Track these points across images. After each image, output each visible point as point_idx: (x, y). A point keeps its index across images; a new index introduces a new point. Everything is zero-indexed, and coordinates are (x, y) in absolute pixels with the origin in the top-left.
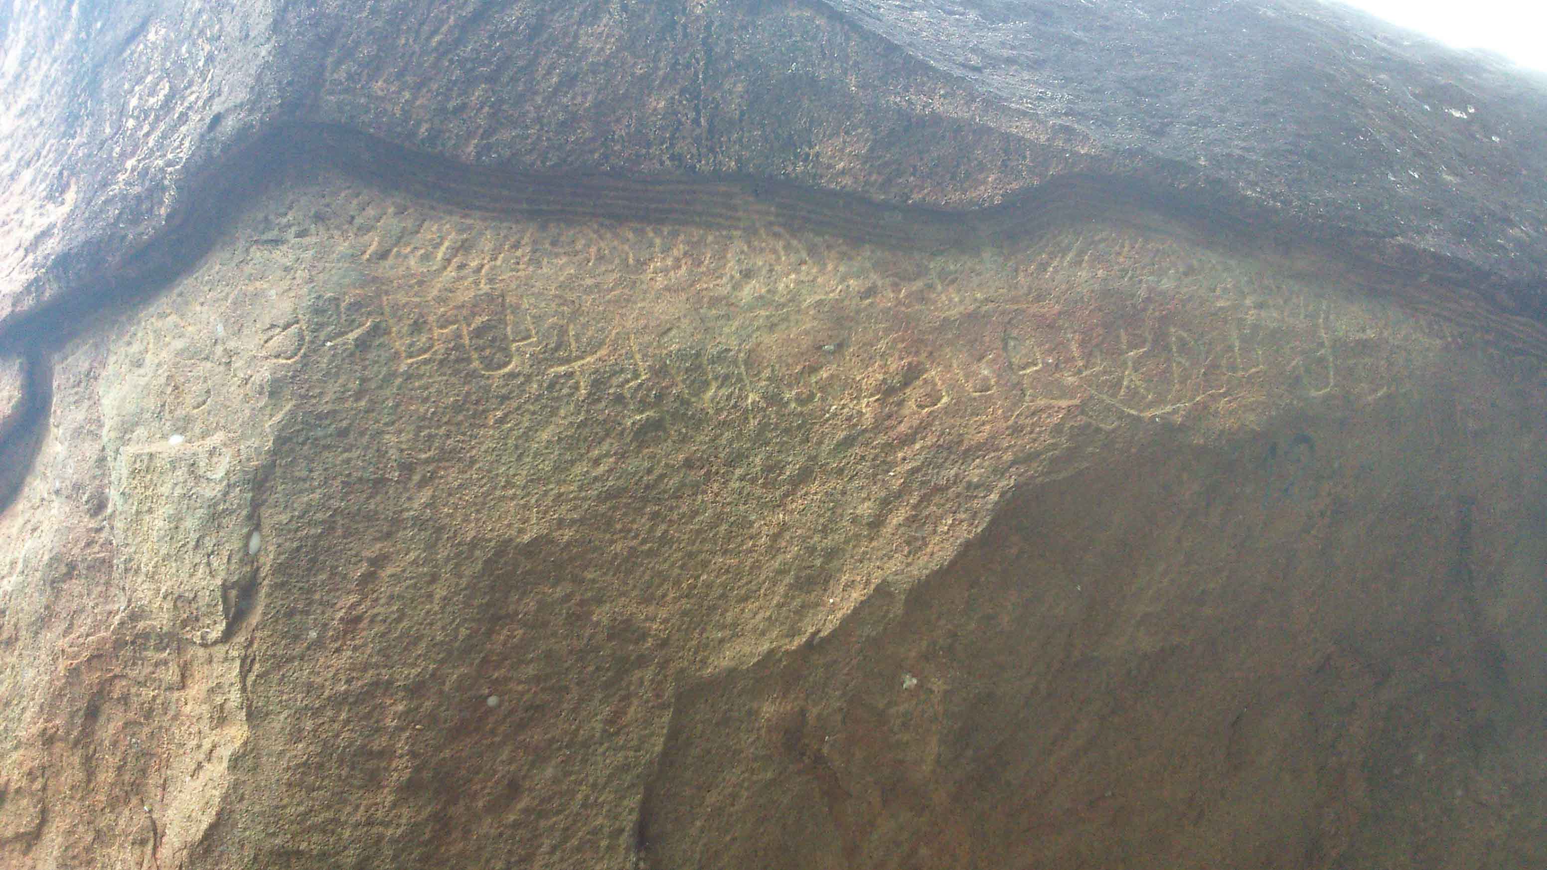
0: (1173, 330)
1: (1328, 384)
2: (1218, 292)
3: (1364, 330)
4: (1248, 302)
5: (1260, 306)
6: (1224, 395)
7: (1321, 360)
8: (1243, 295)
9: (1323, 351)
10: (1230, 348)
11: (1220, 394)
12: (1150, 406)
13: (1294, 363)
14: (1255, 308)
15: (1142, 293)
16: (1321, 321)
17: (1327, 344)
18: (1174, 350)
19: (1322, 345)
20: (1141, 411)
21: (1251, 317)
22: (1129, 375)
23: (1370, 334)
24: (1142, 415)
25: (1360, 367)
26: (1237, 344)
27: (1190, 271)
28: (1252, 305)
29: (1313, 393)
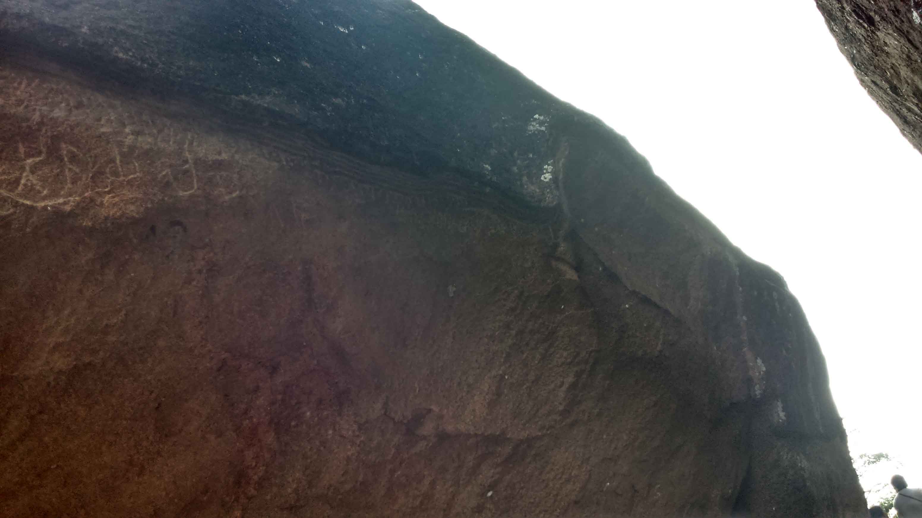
0: (63, 146)
1: (192, 188)
2: (102, 122)
3: (220, 153)
4: (127, 130)
5: (137, 133)
6: (109, 192)
7: (186, 172)
8: (124, 125)
9: (187, 166)
10: (113, 161)
11: (105, 192)
12: (44, 198)
13: (164, 173)
14: (132, 134)
15: (36, 117)
16: (186, 146)
17: (190, 161)
18: (66, 159)
19: (186, 162)
20: (37, 202)
21: (129, 140)
22: (27, 176)
23: (224, 156)
24: (35, 205)
25: (218, 177)
26: (118, 158)
27: (79, 106)
28: (130, 132)
29: (181, 193)
